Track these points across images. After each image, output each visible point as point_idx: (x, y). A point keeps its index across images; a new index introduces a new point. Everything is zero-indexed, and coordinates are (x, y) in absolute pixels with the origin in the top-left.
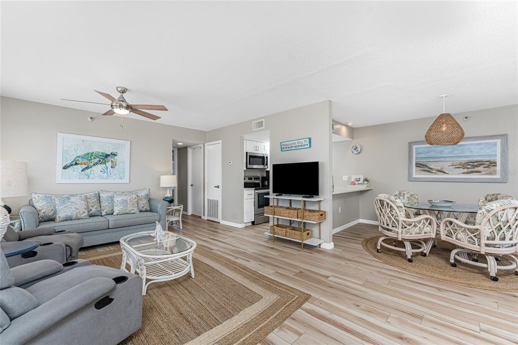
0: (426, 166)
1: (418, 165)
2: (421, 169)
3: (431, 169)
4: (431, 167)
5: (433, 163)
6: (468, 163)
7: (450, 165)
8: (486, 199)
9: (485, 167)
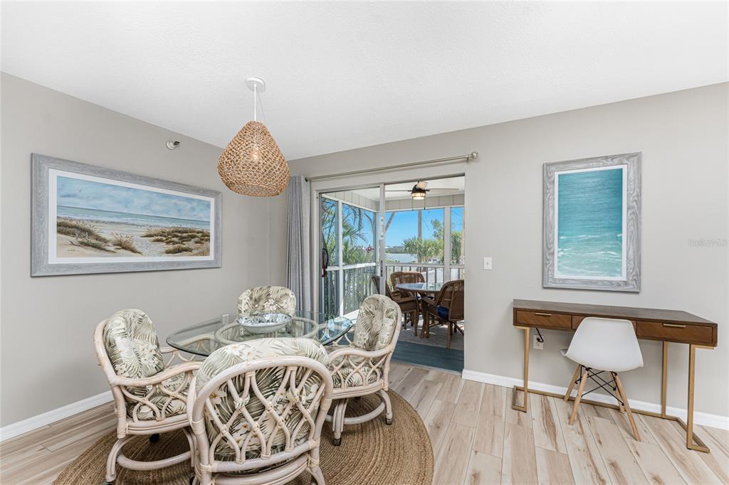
0: (90, 233)
1: (64, 228)
2: (73, 239)
3: (105, 241)
4: (103, 236)
5: (109, 226)
6: (174, 233)
7: (144, 234)
8: (251, 298)
9: (196, 242)
